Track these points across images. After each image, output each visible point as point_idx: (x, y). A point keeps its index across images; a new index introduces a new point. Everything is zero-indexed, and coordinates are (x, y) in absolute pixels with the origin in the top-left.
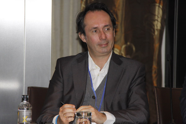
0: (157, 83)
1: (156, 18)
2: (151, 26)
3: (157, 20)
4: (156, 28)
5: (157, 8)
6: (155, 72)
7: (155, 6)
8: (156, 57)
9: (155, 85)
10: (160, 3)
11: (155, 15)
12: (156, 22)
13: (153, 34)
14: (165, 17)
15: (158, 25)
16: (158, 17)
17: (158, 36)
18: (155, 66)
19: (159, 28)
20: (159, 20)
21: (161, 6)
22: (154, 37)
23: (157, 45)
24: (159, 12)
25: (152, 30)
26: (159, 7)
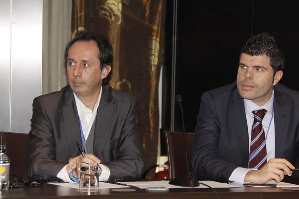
0: (154, 124)
1: (153, 52)
2: (148, 61)
3: (154, 55)
4: (153, 63)
5: (154, 41)
6: (152, 112)
7: (152, 39)
8: (153, 95)
9: (152, 125)
10: (157, 36)
11: (152, 49)
12: (153, 56)
13: (150, 70)
14: (163, 52)
15: (155, 60)
16: (155, 52)
17: (156, 71)
18: (152, 104)
19: (156, 63)
20: (157, 54)
21: (158, 40)
22: (151, 73)
23: (154, 82)
24: (156, 45)
25: (149, 66)
26: (156, 40)
